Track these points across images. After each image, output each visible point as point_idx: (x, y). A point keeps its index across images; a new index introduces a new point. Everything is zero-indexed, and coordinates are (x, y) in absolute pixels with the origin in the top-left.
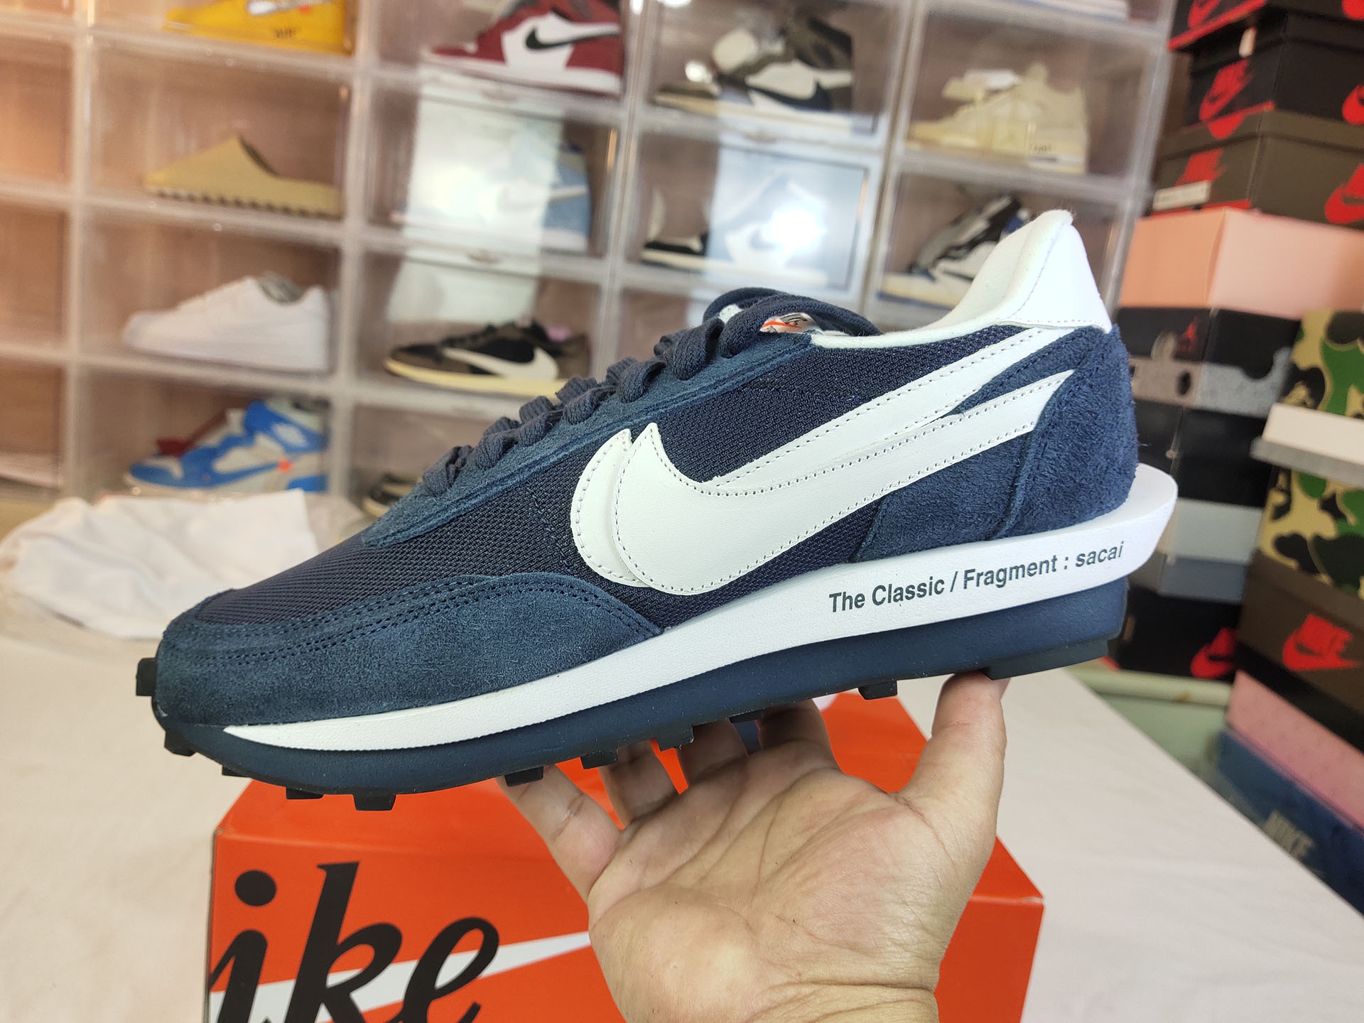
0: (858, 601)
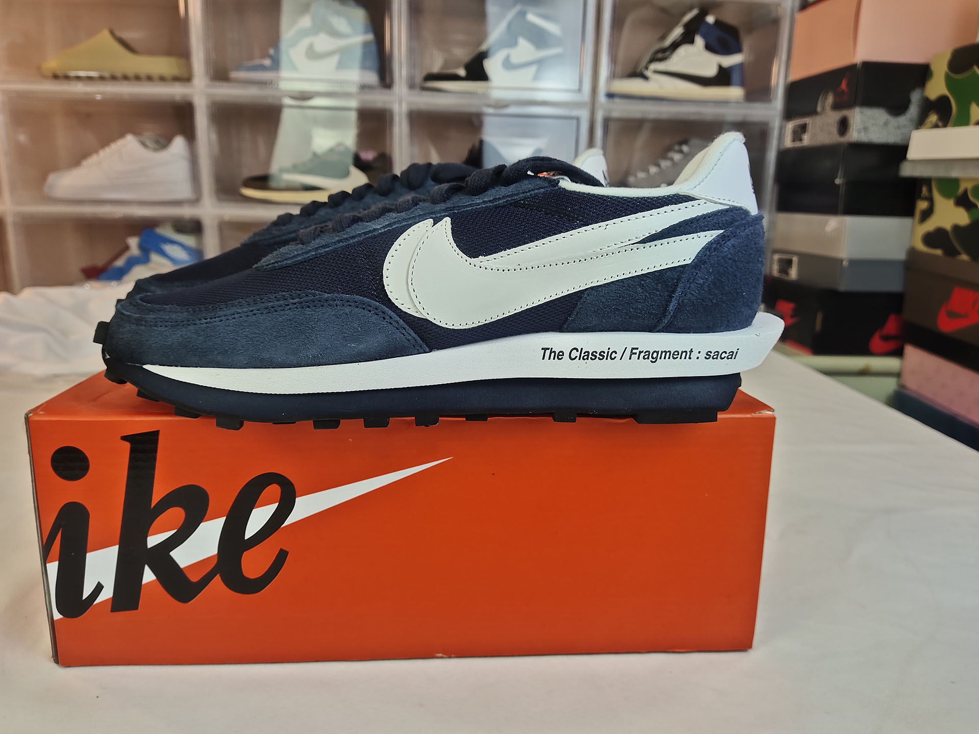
0: (560, 355)
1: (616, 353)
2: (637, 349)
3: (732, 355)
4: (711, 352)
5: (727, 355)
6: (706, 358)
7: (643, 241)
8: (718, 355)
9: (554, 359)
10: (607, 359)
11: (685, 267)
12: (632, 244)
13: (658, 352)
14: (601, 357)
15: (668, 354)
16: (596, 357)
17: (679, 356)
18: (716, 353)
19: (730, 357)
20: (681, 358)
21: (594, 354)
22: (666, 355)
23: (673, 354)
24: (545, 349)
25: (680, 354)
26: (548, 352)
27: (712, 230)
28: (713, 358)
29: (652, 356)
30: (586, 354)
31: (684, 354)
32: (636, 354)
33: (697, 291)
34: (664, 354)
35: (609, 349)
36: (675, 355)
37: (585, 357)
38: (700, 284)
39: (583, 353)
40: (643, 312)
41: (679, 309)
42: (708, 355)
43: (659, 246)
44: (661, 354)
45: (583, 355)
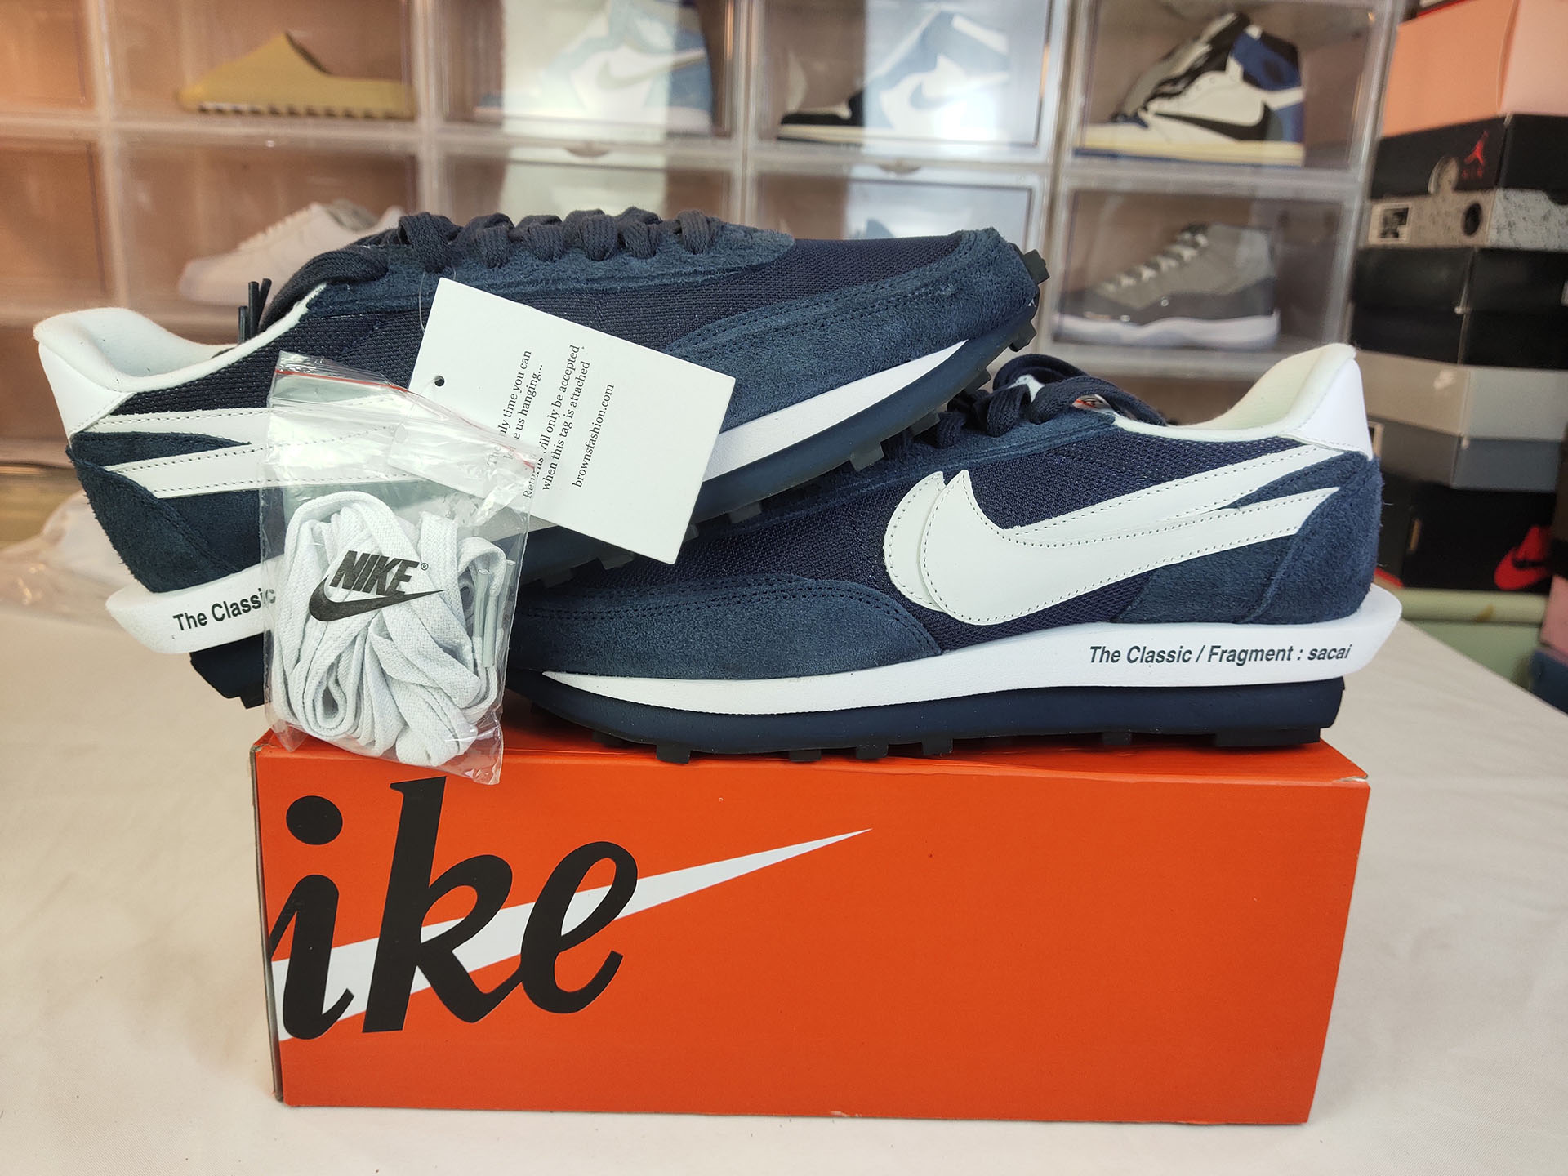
1: (1190, 652)
2: (1219, 647)
3: (1342, 653)
4: (1316, 650)
5: (1335, 654)
6: (1310, 658)
7: (1234, 505)
8: (1325, 654)
9: (1107, 661)
10: (1178, 661)
11: (1288, 539)
12: (1220, 509)
13: (1246, 652)
14: (1170, 659)
15: (1260, 653)
16: (1163, 658)
17: (1275, 657)
18: (1323, 652)
19: (1340, 656)
20: (1277, 659)
21: (1162, 654)
22: (1257, 655)
23: (1268, 654)
24: (1095, 648)
25: (1276, 653)
26: (1099, 652)
27: (1325, 487)
28: (1319, 659)
29: (1238, 657)
30: (1151, 654)
31: (1282, 653)
32: (1216, 654)
33: (1305, 572)
34: (1254, 653)
35: (1181, 647)
36: (1270, 655)
37: (1149, 659)
38: (1309, 562)
39: (1146, 652)
40: (1232, 599)
41: (1278, 596)
42: (1313, 655)
43: (1255, 510)
44: (1251, 654)
45: (1146, 656)
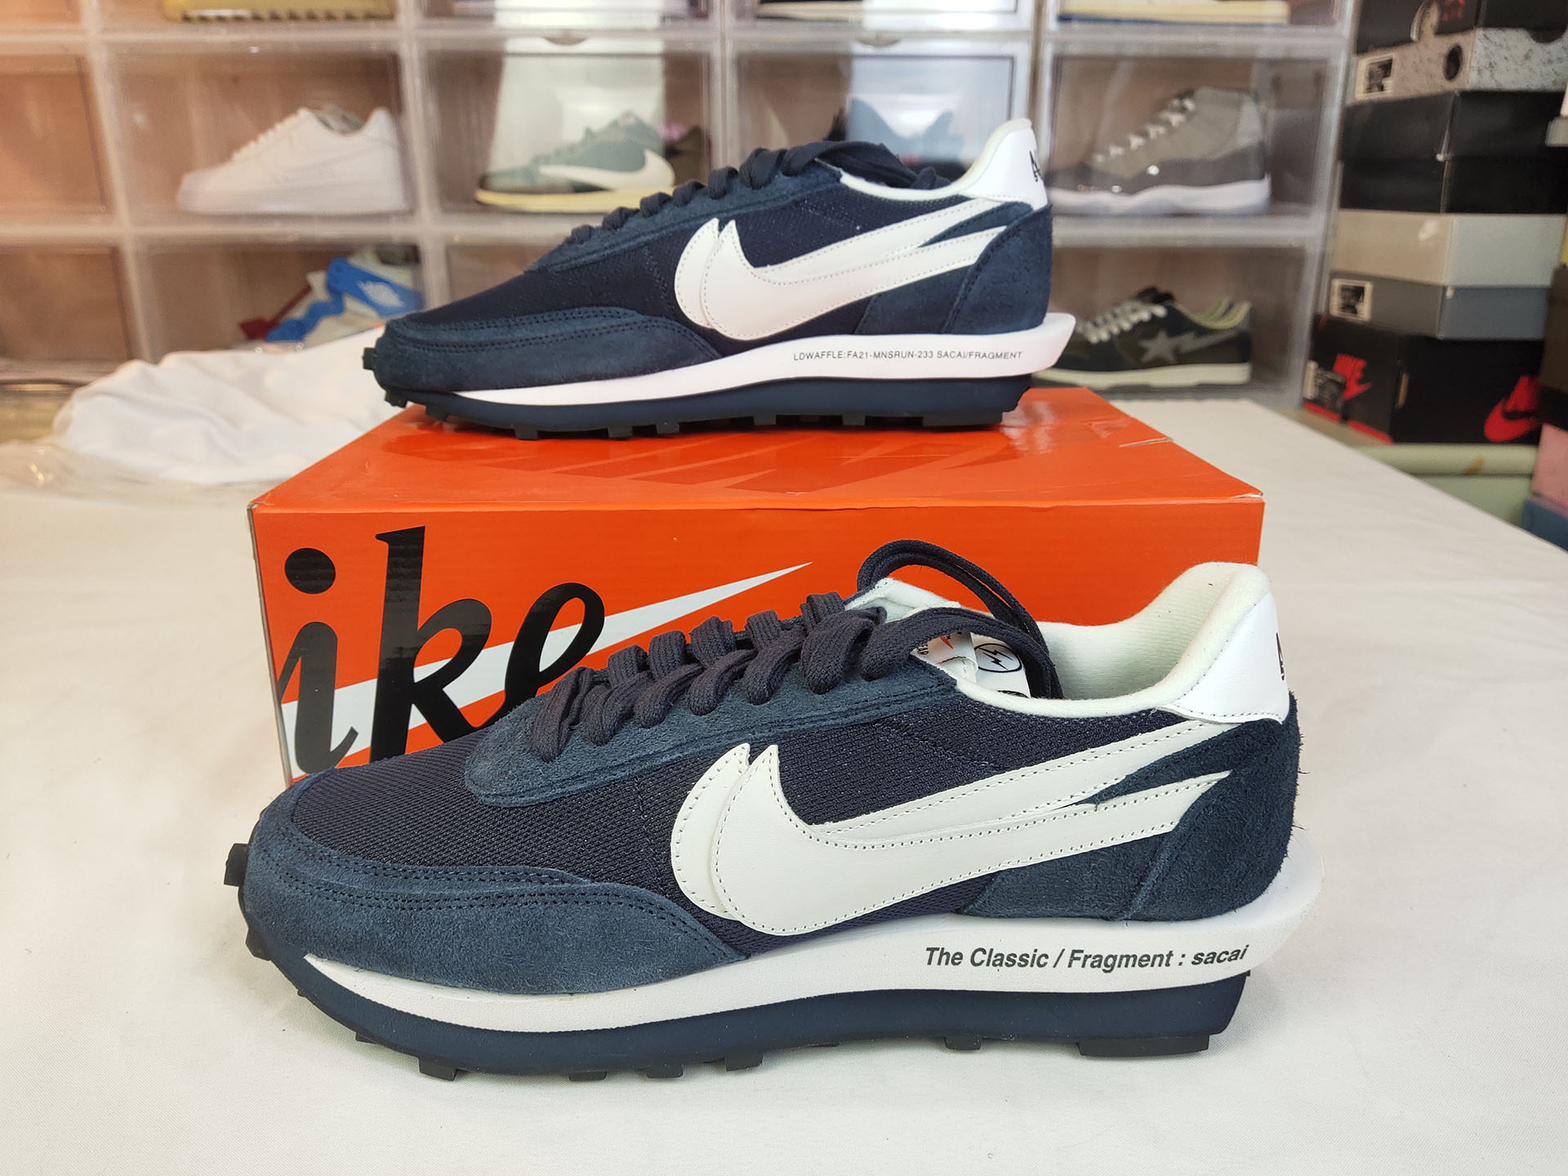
0: (956, 959)
1: (1047, 955)
2: (1082, 951)
3: (1237, 955)
4: (1202, 955)
5: (1227, 956)
6: (1193, 963)
8: (1213, 958)
9: (947, 963)
10: (1032, 966)
11: (1163, 837)
12: (1077, 804)
13: (1115, 957)
14: (1023, 963)
15: (1132, 959)
16: (1014, 962)
17: (1150, 963)
18: (1211, 956)
19: (1234, 957)
20: (1152, 965)
21: (1012, 957)
22: (1128, 961)
23: (1141, 960)
24: (932, 950)
25: (1151, 959)
26: (937, 954)
27: (1211, 772)
28: (1206, 963)
29: (1106, 963)
30: (999, 957)
31: (1158, 959)
32: (1079, 959)
34: (1125, 960)
35: (1036, 951)
36: (1144, 961)
37: (998, 962)
38: (1188, 863)
39: (994, 954)
43: (1120, 805)
44: (1121, 960)
45: (993, 959)
